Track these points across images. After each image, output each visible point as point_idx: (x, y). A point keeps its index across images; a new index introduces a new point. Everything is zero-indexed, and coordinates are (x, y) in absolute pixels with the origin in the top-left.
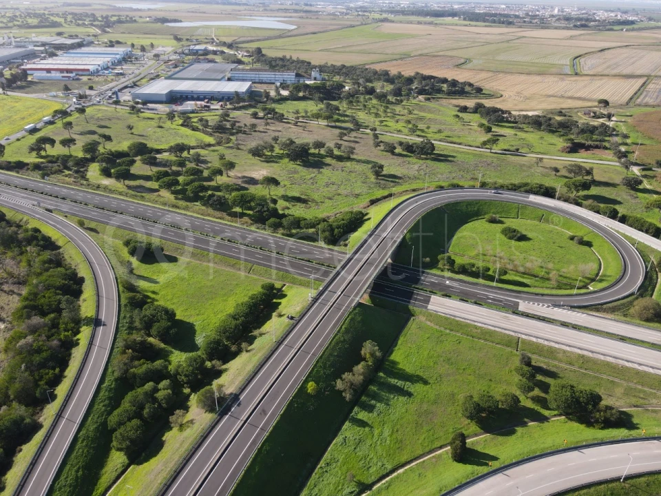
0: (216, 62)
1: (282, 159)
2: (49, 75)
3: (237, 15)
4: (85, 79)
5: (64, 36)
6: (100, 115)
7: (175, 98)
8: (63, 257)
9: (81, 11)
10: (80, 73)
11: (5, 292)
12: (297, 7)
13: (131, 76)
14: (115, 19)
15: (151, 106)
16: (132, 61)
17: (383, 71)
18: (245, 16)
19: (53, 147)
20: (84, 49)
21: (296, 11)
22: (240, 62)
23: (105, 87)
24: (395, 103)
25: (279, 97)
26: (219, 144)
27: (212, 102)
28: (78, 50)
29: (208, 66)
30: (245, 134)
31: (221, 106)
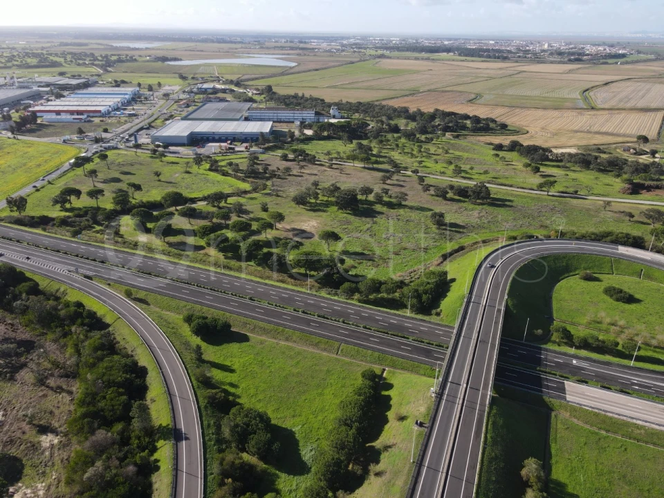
0: (227, 101)
1: (328, 207)
2: (59, 117)
3: (235, 53)
4: (97, 120)
5: (67, 75)
6: (120, 160)
7: (196, 140)
8: (115, 339)
9: (80, 51)
10: (91, 114)
11: (52, 389)
12: (292, 45)
13: (142, 118)
14: (114, 58)
15: (172, 148)
16: (141, 101)
17: (402, 108)
18: (243, 53)
19: (79, 198)
20: (91, 90)
21: (292, 48)
22: (251, 100)
23: (120, 130)
24: (425, 142)
25: (304, 137)
26: (255, 190)
27: (235, 143)
28: (85, 91)
29: (223, 105)
30: (280, 178)
31: (246, 148)
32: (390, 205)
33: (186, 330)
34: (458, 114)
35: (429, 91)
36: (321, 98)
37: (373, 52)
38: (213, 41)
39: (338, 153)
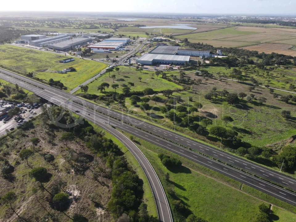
0: (167, 45)
1: (222, 102)
2: (99, 50)
3: (168, 23)
4: (113, 52)
5: (101, 32)
6: (123, 71)
7: (156, 63)
8: (126, 161)
9: (106, 22)
10: (111, 49)
11: (100, 182)
12: (194, 20)
13: (132, 52)
14: (119, 25)
15: (145, 66)
16: (131, 44)
17: (254, 51)
18: (172, 23)
19: (108, 88)
20: (111, 39)
21: (194, 21)
22: (178, 45)
23: (122, 57)
24: (269, 70)
25: (205, 64)
26: (185, 90)
27: (173, 65)
28: (108, 39)
29: (166, 47)
30: (196, 85)
31: (178, 68)
32: (256, 104)
33: (159, 162)
34: (286, 56)
35: (266, 43)
36: (211, 45)
37: (234, 23)
38: (158, 18)
39: (224, 73)
